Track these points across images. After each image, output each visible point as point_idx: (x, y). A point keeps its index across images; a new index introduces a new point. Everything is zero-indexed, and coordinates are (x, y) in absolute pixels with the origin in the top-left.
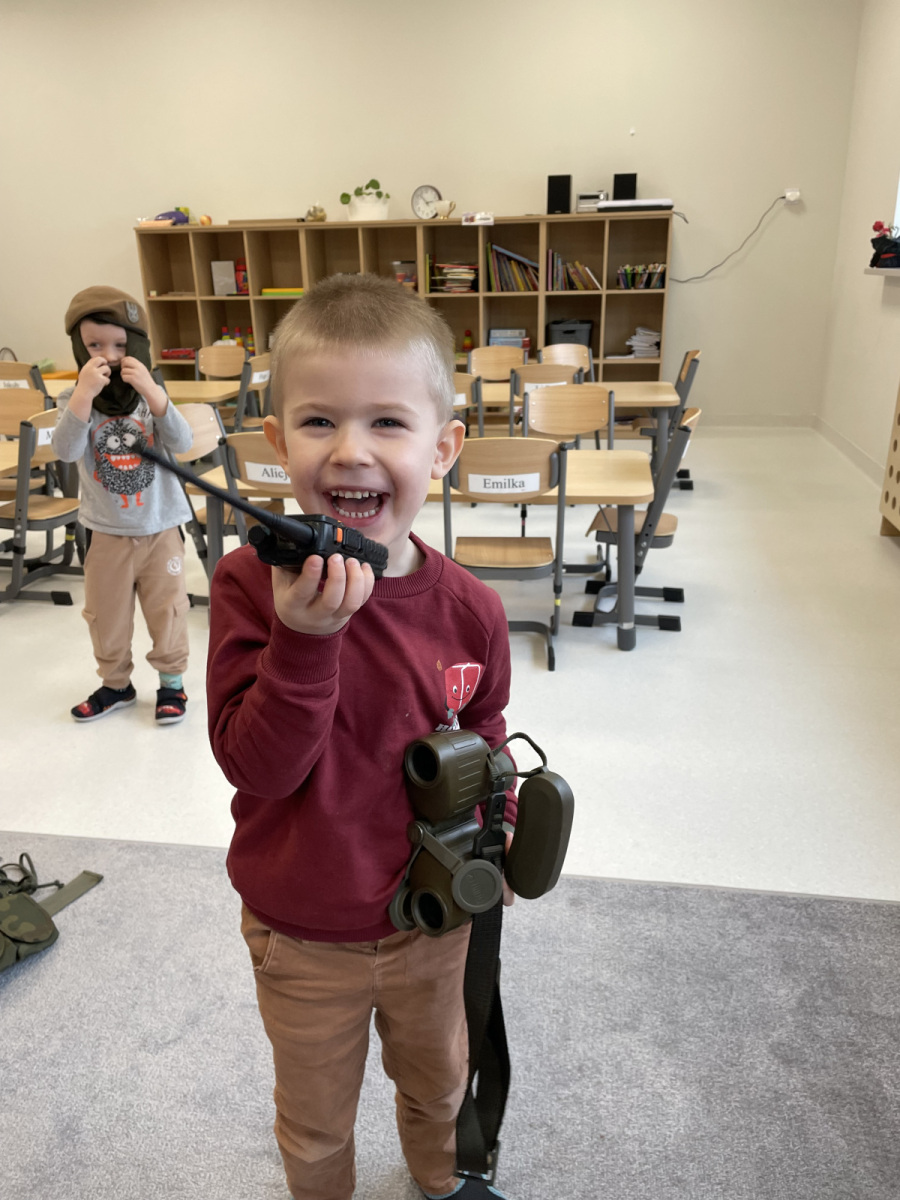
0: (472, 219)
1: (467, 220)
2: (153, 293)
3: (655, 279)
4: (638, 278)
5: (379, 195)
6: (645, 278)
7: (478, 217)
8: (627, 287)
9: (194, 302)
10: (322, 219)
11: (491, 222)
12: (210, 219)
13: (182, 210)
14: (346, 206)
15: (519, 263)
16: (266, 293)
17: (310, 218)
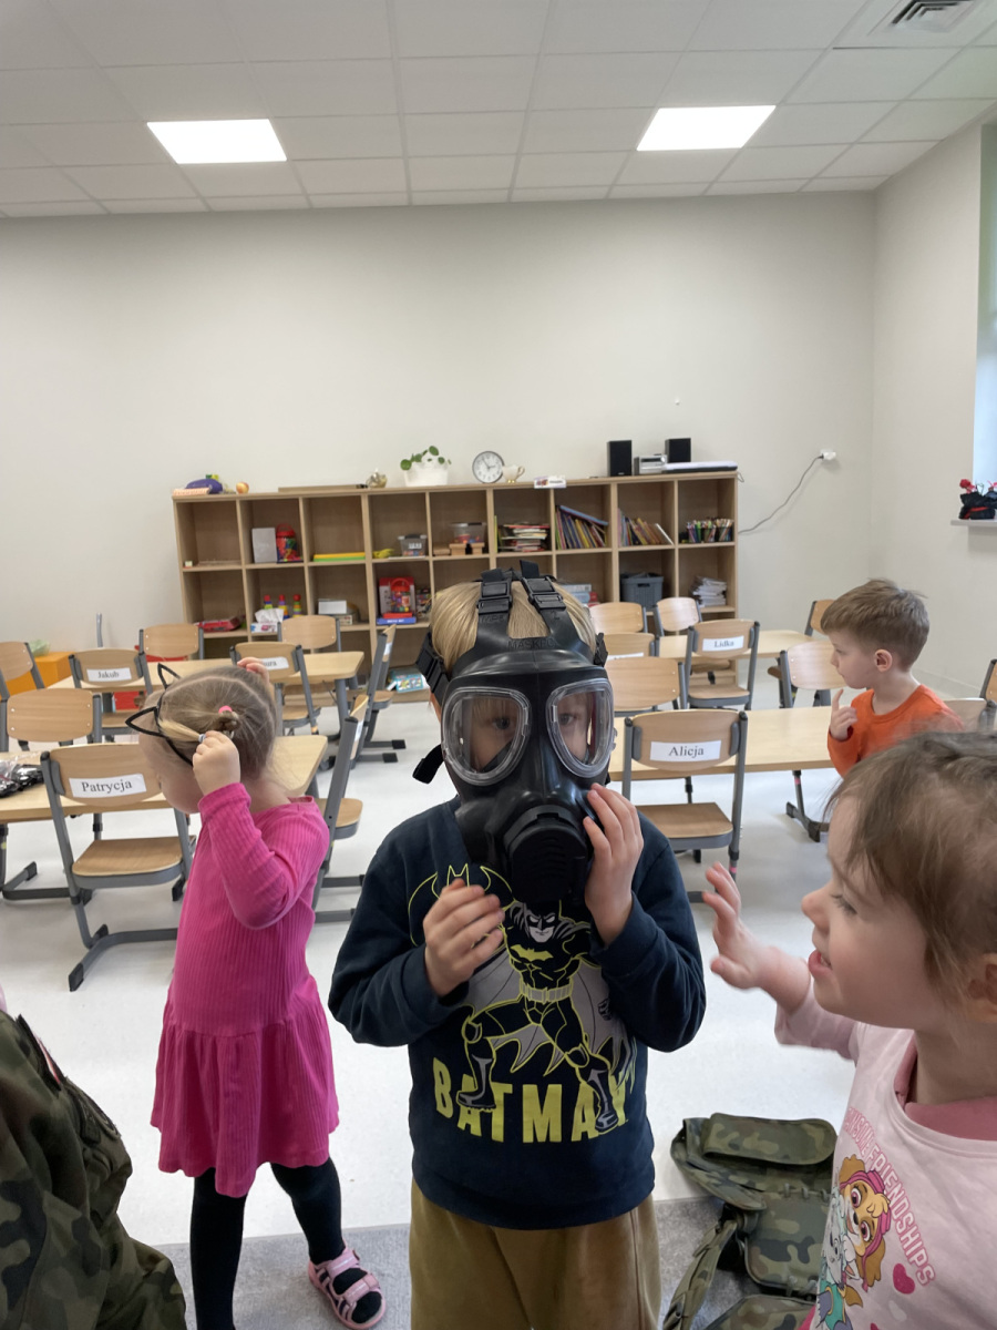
0: (544, 482)
1: (539, 483)
2: (189, 564)
3: (724, 534)
4: (707, 533)
5: (441, 460)
6: (714, 533)
7: (550, 479)
8: (698, 542)
9: (240, 571)
10: (383, 485)
11: (563, 485)
12: (247, 486)
13: (213, 477)
14: (405, 472)
15: (584, 521)
16: (319, 560)
17: (374, 484)
